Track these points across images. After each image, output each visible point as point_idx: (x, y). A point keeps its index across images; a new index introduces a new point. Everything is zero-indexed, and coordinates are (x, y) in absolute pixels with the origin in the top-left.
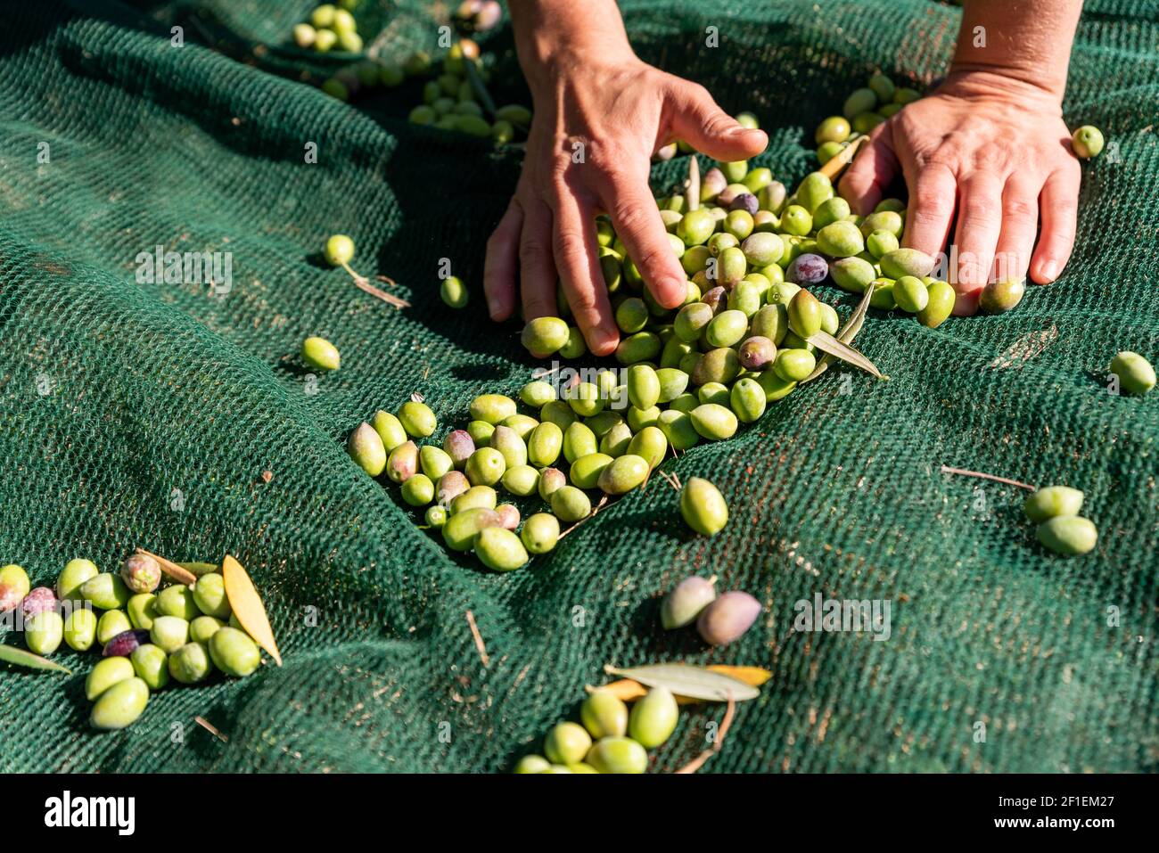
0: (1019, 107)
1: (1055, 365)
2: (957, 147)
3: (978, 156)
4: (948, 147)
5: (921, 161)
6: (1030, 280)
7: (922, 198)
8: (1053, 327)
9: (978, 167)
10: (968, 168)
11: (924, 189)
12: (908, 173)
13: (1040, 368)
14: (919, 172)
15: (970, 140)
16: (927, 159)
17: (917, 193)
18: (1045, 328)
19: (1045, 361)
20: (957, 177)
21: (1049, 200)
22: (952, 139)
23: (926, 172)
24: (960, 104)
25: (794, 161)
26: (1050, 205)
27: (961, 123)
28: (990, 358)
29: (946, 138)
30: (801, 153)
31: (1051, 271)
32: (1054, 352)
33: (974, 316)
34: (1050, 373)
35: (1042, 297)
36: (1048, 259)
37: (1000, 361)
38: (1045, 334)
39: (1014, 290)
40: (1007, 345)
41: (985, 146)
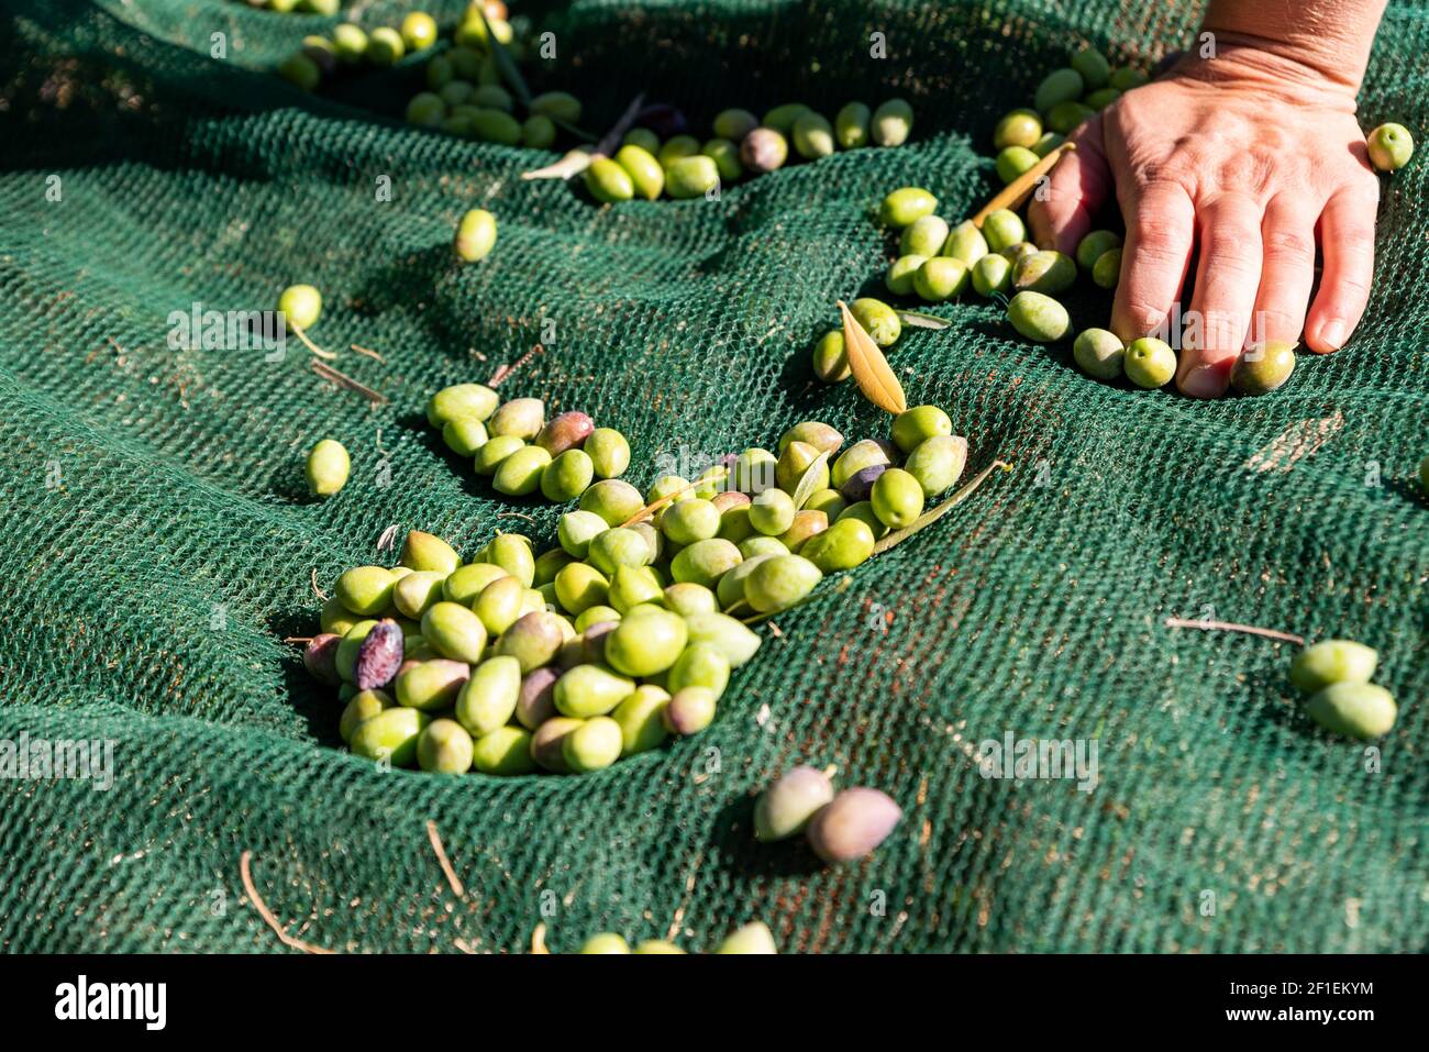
0: (1291, 100)
1: (1339, 467)
2: (1195, 157)
3: (1226, 171)
4: (1182, 158)
5: (1141, 174)
6: (1304, 348)
7: (1146, 227)
8: (1337, 413)
9: (1225, 188)
10: (1211, 191)
11: (1148, 216)
13: (1316, 472)
14: (1139, 193)
15: (1215, 147)
16: (1152, 173)
17: (1138, 222)
18: (1325, 415)
19: (1324, 460)
20: (1195, 201)
21: (1334, 229)
22: (1190, 146)
23: (1150, 193)
25: (962, 173)
26: (1335, 239)
27: (1201, 122)
28: (1244, 456)
29: (1180, 143)
30: (973, 160)
31: (1335, 335)
32: (1338, 448)
34: (1331, 480)
35: (1322, 371)
36: (1332, 317)
37: (1259, 461)
38: (1325, 422)
39: (1279, 364)
40: (1269, 436)
41: (1235, 158)
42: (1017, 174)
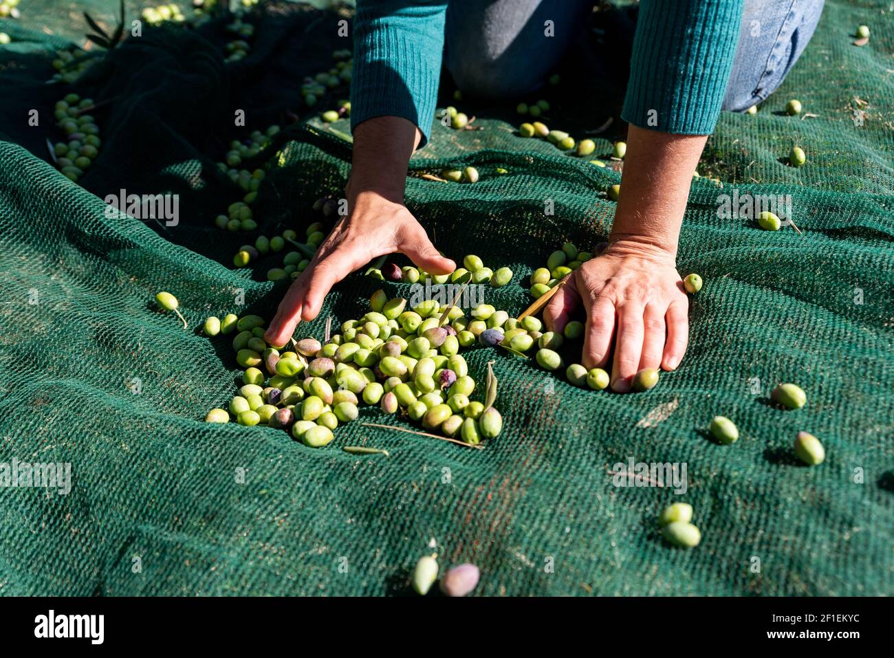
0: (650, 260)
1: (677, 425)
2: (614, 286)
3: (627, 292)
4: (610, 286)
5: (593, 296)
6: (662, 369)
7: (594, 319)
8: (675, 401)
9: (627, 298)
10: (621, 300)
11: (596, 313)
12: (586, 304)
13: (667, 427)
14: (592, 303)
15: (622, 281)
16: (598, 295)
17: (591, 316)
18: (670, 401)
19: (670, 422)
20: (616, 305)
21: (671, 318)
22: (612, 282)
23: (597, 303)
24: (616, 260)
25: (517, 295)
26: (672, 322)
27: (616, 272)
28: (637, 421)
29: (608, 282)
30: (521, 290)
31: (673, 364)
32: (676, 416)
33: (629, 393)
34: (673, 430)
35: (670, 380)
36: (671, 356)
37: (645, 423)
38: (670, 405)
39: (652, 377)
40: (648, 410)
41: (630, 285)
42: (541, 295)
